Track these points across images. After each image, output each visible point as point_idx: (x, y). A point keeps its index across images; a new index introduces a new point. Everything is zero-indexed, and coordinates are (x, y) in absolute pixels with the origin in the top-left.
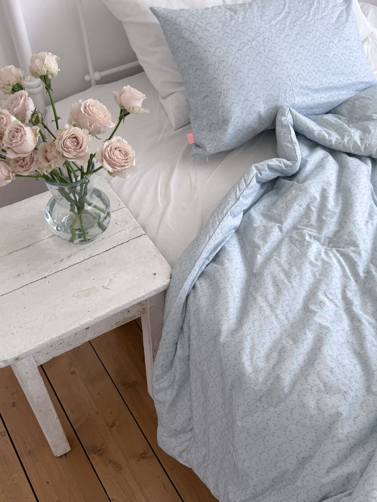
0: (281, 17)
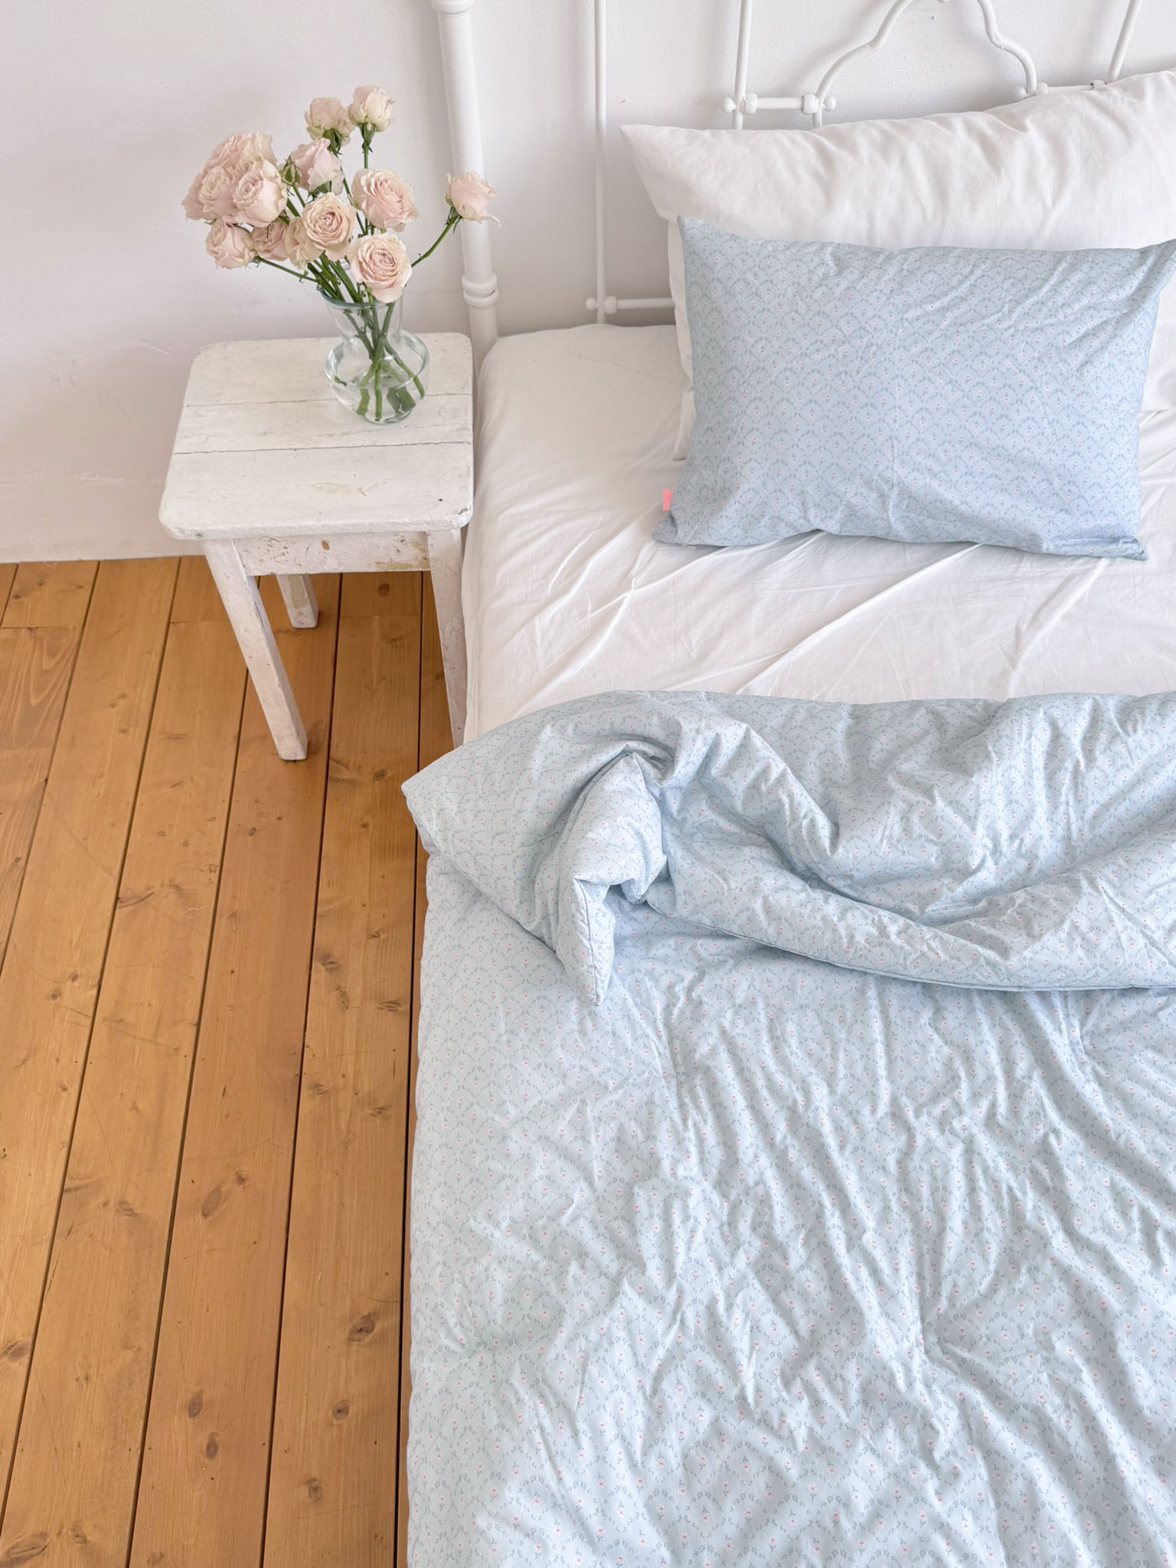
0: (938, 304)
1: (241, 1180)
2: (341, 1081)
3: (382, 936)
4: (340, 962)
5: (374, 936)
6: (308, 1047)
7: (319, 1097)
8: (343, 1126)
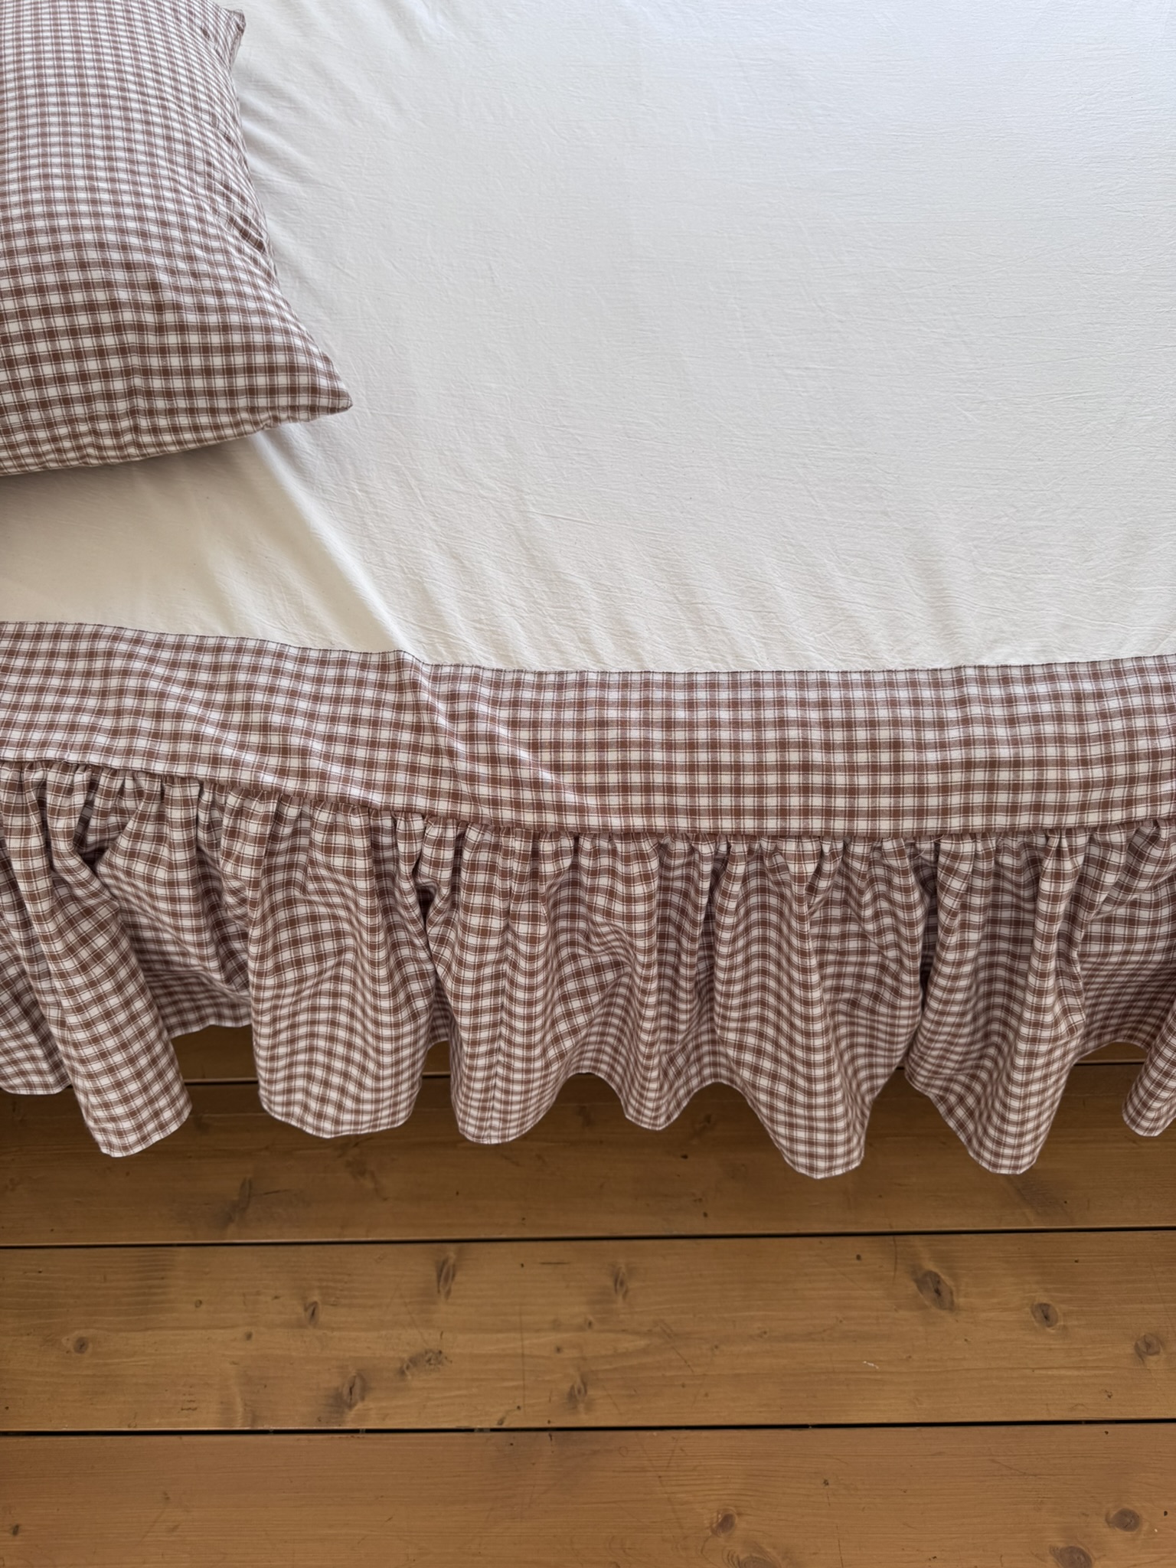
1: (726, 1523)
2: (569, 1353)
3: (316, 1297)
4: (353, 1374)
5: (313, 1314)
6: (501, 1422)
7: (591, 1392)
8: (642, 1343)
